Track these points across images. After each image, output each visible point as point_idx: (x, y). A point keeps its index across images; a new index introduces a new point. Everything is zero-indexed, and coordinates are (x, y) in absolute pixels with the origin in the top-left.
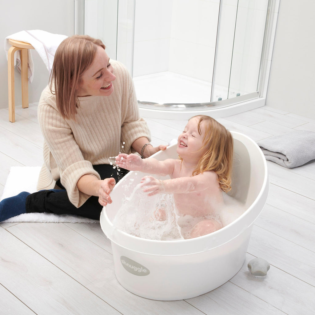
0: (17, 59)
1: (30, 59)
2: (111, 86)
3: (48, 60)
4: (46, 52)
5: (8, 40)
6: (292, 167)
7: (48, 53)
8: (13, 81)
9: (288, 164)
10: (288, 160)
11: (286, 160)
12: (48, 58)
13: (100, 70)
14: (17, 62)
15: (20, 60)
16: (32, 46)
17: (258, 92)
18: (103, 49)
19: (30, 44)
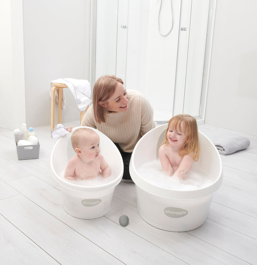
0: (56, 95)
1: (63, 95)
2: (126, 106)
3: (76, 93)
4: (75, 89)
5: (51, 83)
6: (227, 154)
7: (76, 90)
8: (54, 107)
9: (224, 152)
10: (224, 150)
11: (223, 150)
12: (76, 92)
13: (119, 97)
14: (56, 97)
15: (58, 96)
16: (66, 85)
17: (200, 116)
18: (121, 84)
19: (65, 84)
